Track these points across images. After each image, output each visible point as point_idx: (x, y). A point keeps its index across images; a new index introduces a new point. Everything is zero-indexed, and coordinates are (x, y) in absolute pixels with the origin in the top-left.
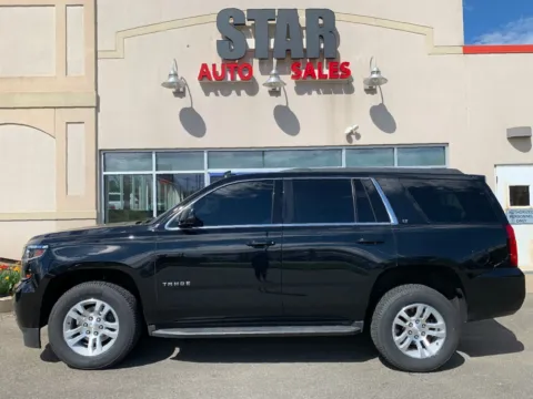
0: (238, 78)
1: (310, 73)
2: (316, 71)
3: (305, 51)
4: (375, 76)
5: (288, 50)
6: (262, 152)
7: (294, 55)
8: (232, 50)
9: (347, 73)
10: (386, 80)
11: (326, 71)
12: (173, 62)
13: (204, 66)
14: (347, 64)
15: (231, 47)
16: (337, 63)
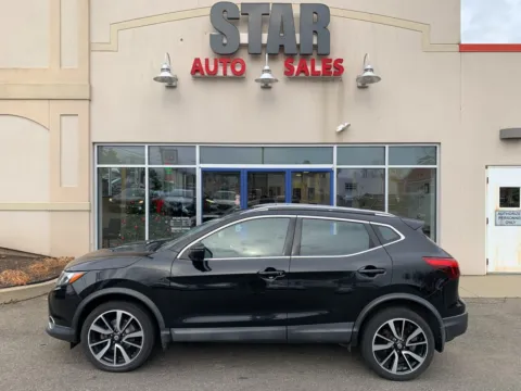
0: (230, 73)
1: (303, 69)
2: (309, 68)
3: (298, 46)
4: (369, 74)
5: (282, 46)
7: (287, 51)
8: (225, 45)
9: (340, 70)
10: (379, 79)
11: (319, 68)
12: (166, 56)
13: (197, 60)
14: (341, 61)
15: (225, 41)
16: (331, 60)
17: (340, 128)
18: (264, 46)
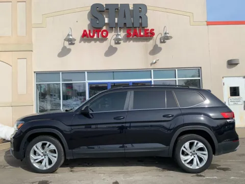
0: (100, 37)
1: (135, 34)
3: (133, 23)
4: (166, 35)
5: (125, 24)
6: (113, 72)
7: (127, 26)
8: (98, 24)
9: (153, 34)
10: (171, 37)
11: (142, 34)
12: (70, 29)
13: (85, 31)
14: (153, 30)
15: (98, 22)
16: (148, 30)
17: (154, 62)
18: (117, 24)
